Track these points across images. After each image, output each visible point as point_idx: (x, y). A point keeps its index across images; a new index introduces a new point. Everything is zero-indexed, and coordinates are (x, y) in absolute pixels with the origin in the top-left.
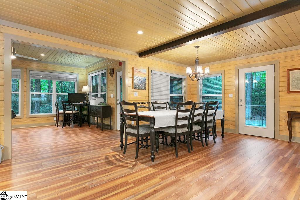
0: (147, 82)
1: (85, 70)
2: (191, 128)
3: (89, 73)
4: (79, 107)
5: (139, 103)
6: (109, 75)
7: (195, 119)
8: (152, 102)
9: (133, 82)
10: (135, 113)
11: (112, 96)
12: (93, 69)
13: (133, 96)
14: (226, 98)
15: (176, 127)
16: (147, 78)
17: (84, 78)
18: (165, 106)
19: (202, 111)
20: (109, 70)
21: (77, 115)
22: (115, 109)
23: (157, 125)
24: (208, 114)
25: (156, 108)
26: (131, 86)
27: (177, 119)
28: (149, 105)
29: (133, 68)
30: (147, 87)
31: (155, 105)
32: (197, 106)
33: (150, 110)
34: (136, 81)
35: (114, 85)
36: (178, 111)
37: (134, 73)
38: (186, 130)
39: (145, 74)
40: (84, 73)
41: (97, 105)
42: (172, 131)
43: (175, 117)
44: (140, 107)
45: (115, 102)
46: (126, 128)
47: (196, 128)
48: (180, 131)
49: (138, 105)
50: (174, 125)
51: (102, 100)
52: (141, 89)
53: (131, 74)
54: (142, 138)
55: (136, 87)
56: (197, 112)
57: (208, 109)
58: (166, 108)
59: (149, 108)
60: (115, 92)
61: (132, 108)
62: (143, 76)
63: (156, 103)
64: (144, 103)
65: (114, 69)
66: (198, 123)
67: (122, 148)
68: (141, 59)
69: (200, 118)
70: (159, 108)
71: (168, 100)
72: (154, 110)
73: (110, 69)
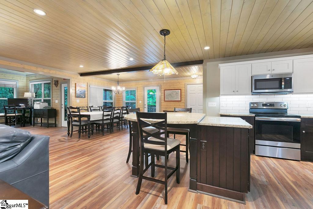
0: (86, 93)
1: (25, 78)
2: (113, 121)
3: (31, 81)
4: (22, 110)
5: (80, 107)
6: (54, 85)
7: (115, 116)
8: (89, 107)
9: (75, 93)
10: (78, 113)
11: (57, 101)
12: (35, 78)
13: (75, 102)
14: (138, 103)
15: (103, 120)
16: (86, 90)
17: (25, 85)
18: (98, 108)
19: (119, 111)
20: (53, 81)
21: (19, 117)
22: (60, 111)
23: (92, 119)
24: (123, 113)
25: (92, 110)
26: (75, 95)
27: (103, 116)
28: (88, 108)
29: (76, 84)
30: (86, 96)
31: (92, 108)
32: (116, 109)
33: (88, 112)
34: (78, 92)
35: (59, 93)
36: (104, 112)
37: (77, 87)
38: (109, 121)
39: (85, 88)
40: (25, 81)
41: (42, 108)
42: (101, 122)
43: (102, 115)
44: (82, 109)
45: (59, 106)
46: (72, 122)
47: (115, 120)
48: (105, 122)
49: (80, 108)
50: (102, 119)
51: (46, 104)
52: (82, 98)
53: (75, 88)
54: (83, 127)
55: (77, 96)
56: (115, 112)
57: (123, 110)
58: (100, 110)
59: (88, 110)
60: (59, 98)
61: (76, 110)
62: (83, 89)
63: (92, 107)
64: (84, 107)
65: (58, 81)
66: (116, 118)
67: (69, 135)
68: (82, 77)
69: (118, 115)
70: (94, 110)
71: (102, 105)
72: (91, 111)
73: (55, 81)
